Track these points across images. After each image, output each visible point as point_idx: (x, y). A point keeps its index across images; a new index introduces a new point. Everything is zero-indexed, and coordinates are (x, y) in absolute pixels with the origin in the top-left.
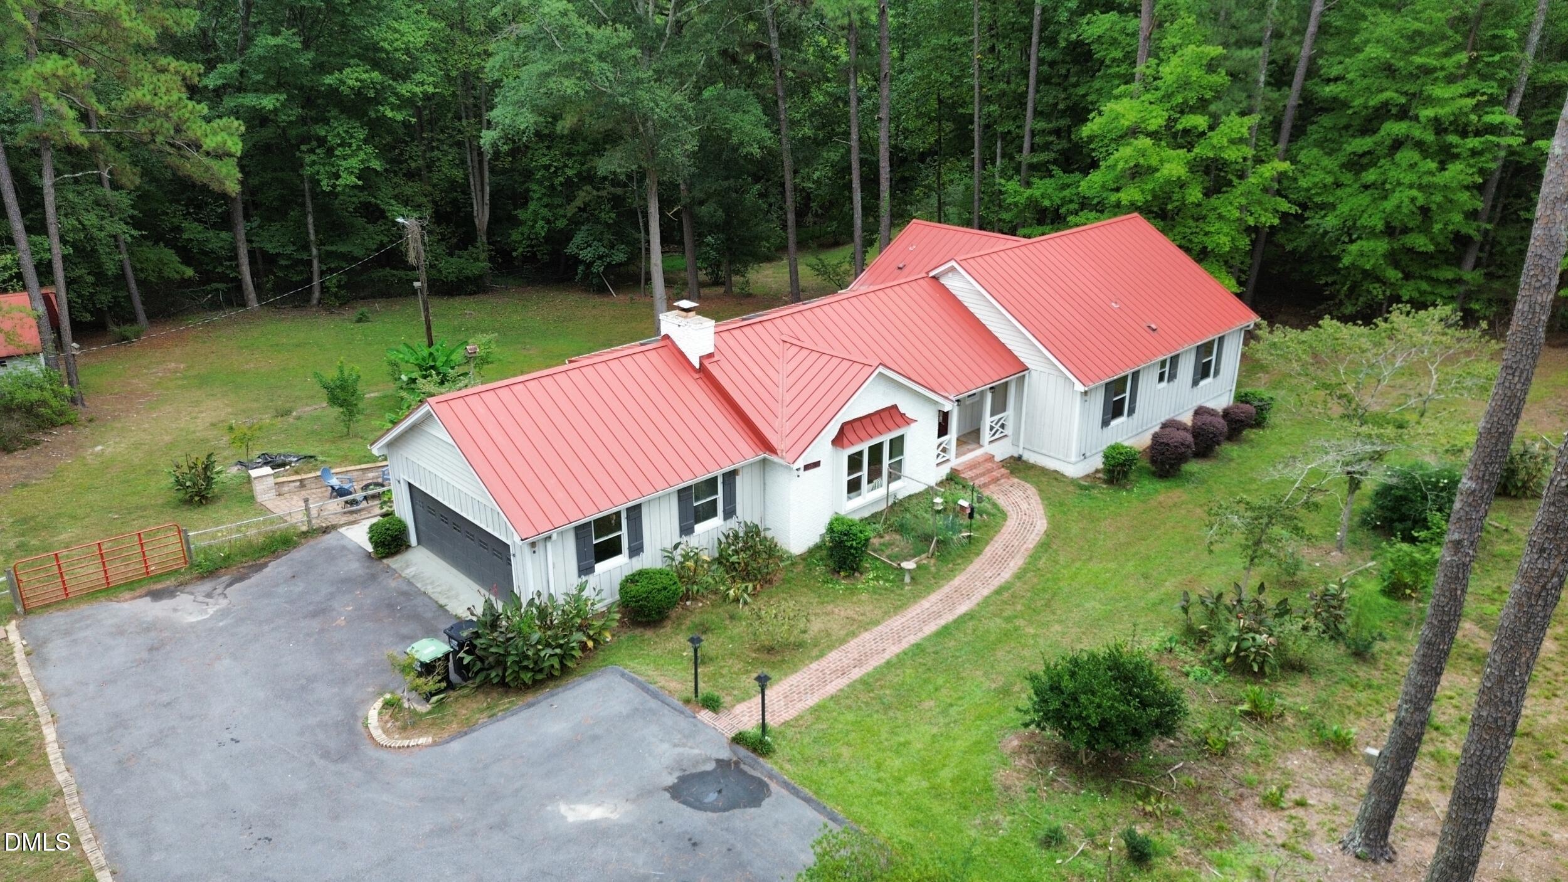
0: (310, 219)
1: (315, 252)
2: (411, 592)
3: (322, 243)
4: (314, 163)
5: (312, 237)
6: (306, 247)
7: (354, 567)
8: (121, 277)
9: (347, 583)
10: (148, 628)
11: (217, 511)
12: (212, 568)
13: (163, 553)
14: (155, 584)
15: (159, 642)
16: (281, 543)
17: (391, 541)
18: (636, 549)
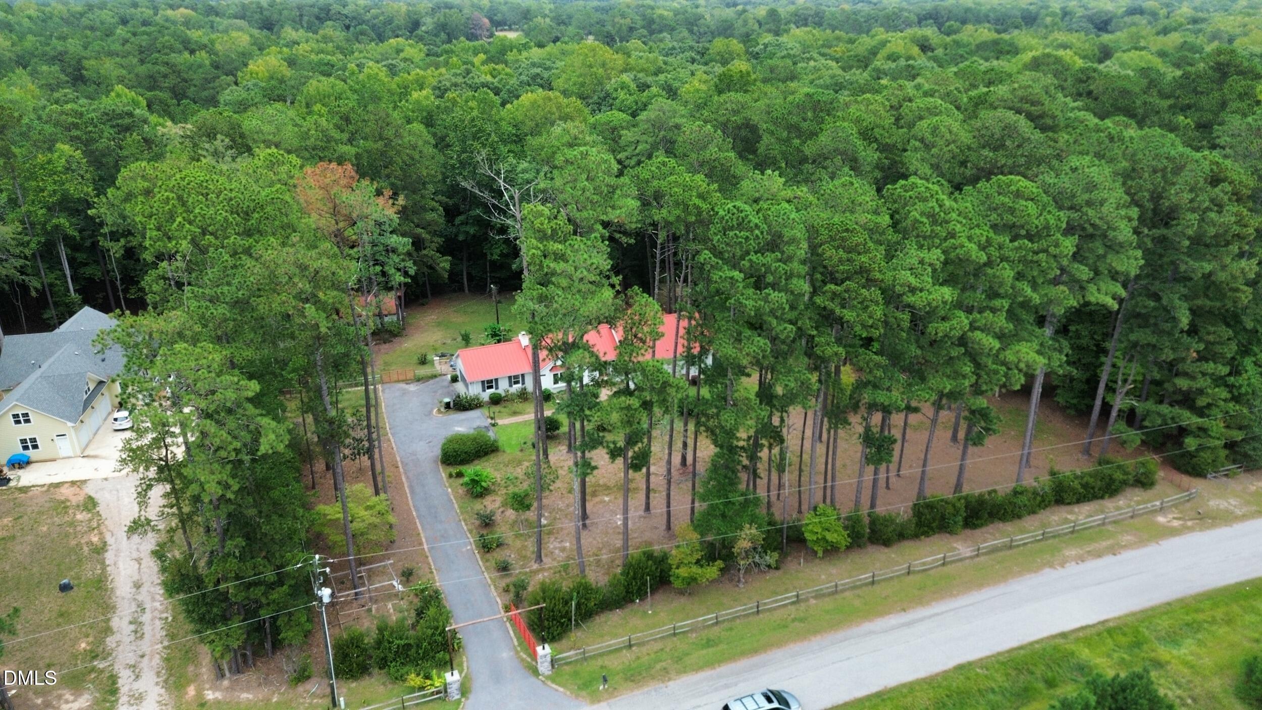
1: (488, 275)
2: (454, 391)
3: (492, 272)
7: (446, 384)
9: (443, 386)
10: (404, 390)
11: (426, 367)
12: (419, 380)
13: (410, 375)
14: (407, 381)
15: (405, 392)
16: (434, 376)
17: (455, 379)
18: (497, 388)
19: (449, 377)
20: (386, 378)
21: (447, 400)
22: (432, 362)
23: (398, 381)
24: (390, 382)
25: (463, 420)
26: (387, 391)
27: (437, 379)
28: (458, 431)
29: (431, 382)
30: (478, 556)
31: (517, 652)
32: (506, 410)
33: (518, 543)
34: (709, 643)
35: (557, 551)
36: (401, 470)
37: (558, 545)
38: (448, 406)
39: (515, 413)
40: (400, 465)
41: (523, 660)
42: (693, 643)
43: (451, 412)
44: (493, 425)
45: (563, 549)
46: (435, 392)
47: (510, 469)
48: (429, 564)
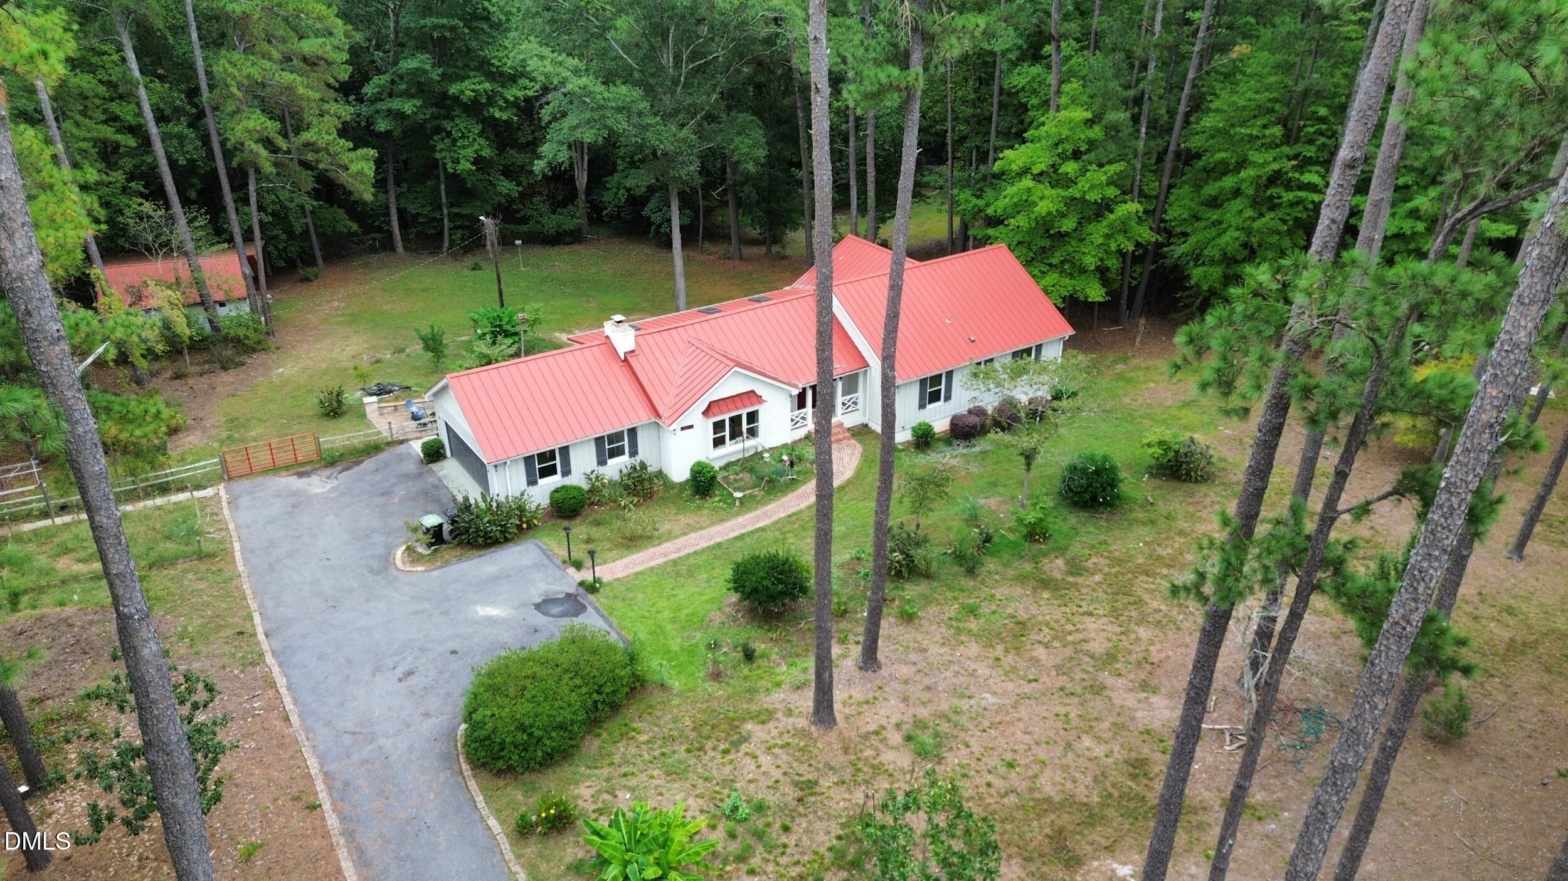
0: (443, 187)
1: (445, 211)
2: (440, 486)
3: (452, 205)
4: (442, 150)
5: (444, 201)
6: (439, 207)
7: (412, 467)
8: (306, 232)
9: (407, 477)
10: (294, 494)
11: (343, 423)
12: (332, 461)
13: (306, 450)
14: (300, 468)
15: (298, 502)
16: (373, 449)
17: (434, 453)
18: (566, 472)
19: (417, 447)
20: (236, 463)
21: (432, 520)
22: (360, 412)
23: (274, 469)
24: (251, 473)
25: (494, 579)
26: (244, 501)
27: (382, 456)
28: (491, 621)
29: (368, 464)
32: (606, 531)
38: (436, 536)
39: (633, 541)
43: (447, 553)
44: (591, 588)
46: (386, 493)
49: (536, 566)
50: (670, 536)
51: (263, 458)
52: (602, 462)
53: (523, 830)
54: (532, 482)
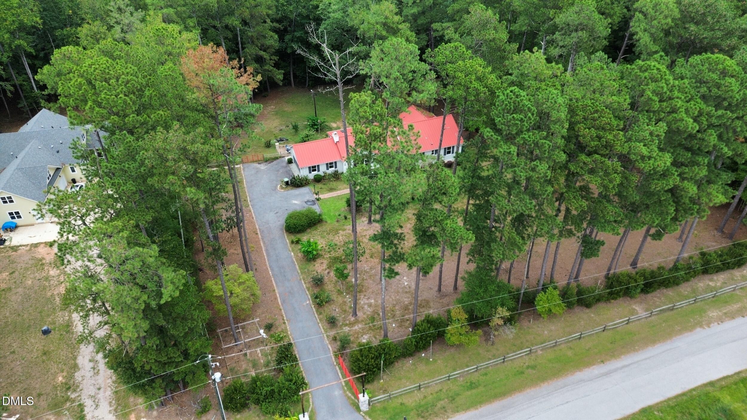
1: (307, 75)
2: (290, 170)
6: (306, 73)
7: (285, 164)
9: (283, 167)
10: (257, 168)
11: (271, 150)
12: (267, 161)
13: (260, 157)
14: (259, 162)
15: (258, 171)
16: (276, 158)
17: (290, 161)
18: (319, 171)
19: (286, 159)
20: (245, 160)
21: (286, 180)
22: (274, 147)
23: (253, 162)
24: (248, 162)
25: (298, 195)
26: (246, 169)
27: (278, 161)
28: (295, 204)
29: (275, 162)
30: (314, 310)
31: (345, 392)
32: (325, 186)
33: (340, 300)
34: (472, 386)
35: (366, 307)
36: (260, 236)
37: (366, 302)
38: (287, 183)
39: (331, 190)
40: (259, 232)
41: (349, 398)
42: (461, 385)
43: (289, 188)
44: (318, 200)
45: (370, 305)
46: (278, 171)
47: (331, 237)
48: (282, 316)
49: (308, 193)
50: (340, 189)
51: (250, 158)
52: (328, 169)
53: (292, 242)
54: (310, 172)
